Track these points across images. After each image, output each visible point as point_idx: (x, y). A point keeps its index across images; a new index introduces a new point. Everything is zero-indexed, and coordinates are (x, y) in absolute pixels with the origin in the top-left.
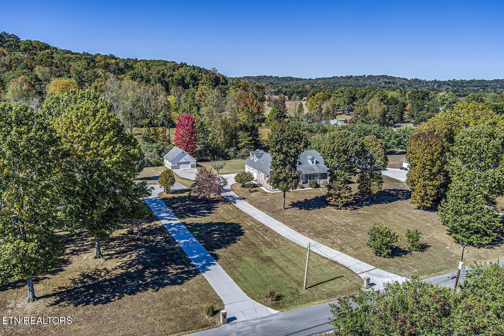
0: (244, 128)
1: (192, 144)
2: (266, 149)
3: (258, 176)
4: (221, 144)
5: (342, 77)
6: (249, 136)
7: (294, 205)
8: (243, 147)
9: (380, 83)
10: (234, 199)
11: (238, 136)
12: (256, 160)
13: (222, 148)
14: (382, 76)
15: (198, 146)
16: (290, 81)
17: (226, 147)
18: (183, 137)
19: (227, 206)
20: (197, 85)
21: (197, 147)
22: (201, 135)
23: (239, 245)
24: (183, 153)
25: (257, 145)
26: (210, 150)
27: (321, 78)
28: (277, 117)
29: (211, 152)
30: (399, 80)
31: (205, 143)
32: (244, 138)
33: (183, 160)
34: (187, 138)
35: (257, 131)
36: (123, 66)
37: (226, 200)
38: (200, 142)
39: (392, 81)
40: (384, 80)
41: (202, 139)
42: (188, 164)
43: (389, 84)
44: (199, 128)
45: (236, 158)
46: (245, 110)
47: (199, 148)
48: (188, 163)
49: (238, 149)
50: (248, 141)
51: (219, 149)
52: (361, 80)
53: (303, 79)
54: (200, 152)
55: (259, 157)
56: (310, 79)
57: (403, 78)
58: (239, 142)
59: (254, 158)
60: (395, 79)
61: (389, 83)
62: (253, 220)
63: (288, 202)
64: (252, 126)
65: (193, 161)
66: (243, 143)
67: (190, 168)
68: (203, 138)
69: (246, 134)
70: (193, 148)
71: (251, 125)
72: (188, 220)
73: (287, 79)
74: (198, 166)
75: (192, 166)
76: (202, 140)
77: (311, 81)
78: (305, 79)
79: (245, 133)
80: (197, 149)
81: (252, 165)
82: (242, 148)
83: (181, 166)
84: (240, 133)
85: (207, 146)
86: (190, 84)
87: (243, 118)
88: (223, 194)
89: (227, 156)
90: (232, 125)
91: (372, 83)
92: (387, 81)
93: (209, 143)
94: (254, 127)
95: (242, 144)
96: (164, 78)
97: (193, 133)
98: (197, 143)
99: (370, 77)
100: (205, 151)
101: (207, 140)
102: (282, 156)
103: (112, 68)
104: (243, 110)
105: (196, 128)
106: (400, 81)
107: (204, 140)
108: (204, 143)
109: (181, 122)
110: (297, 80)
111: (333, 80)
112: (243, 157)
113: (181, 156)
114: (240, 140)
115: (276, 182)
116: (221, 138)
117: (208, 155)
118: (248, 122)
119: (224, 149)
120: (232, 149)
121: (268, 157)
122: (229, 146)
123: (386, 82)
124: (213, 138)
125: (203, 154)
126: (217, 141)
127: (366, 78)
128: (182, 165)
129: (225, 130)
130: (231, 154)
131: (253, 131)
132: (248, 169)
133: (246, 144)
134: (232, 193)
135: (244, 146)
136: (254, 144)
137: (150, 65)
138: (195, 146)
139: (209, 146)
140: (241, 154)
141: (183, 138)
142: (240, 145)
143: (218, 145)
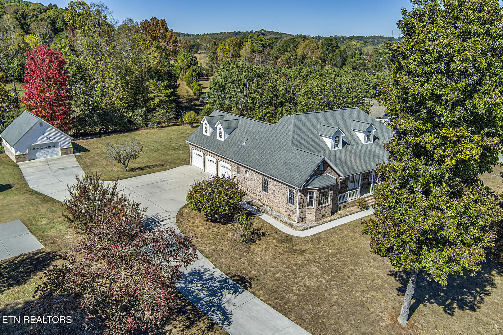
0: (155, 74)
1: (62, 105)
4: (118, 104)
5: (230, 33)
6: (166, 88)
8: (157, 106)
11: (147, 88)
13: (121, 111)
15: (75, 109)
17: (128, 109)
18: (42, 92)
21: (74, 111)
22: (79, 88)
24: (41, 125)
25: (177, 102)
26: (99, 115)
27: (209, 33)
29: (102, 118)
30: (286, 36)
31: (88, 103)
32: (158, 92)
33: (41, 141)
34: (50, 94)
38: (79, 102)
40: (271, 35)
41: (82, 96)
42: (54, 149)
44: (75, 75)
45: (147, 126)
47: (77, 112)
48: (54, 145)
49: (150, 111)
50: (165, 96)
51: (115, 112)
53: (191, 35)
54: (81, 120)
56: (198, 35)
57: (289, 34)
58: (150, 99)
60: (282, 34)
64: (168, 71)
65: (66, 141)
66: (157, 101)
67: (60, 155)
68: (84, 93)
69: (161, 85)
70: (65, 113)
71: (167, 69)
74: (77, 149)
75: (65, 152)
76: (83, 98)
77: (199, 37)
78: (192, 35)
79: (159, 82)
80: (74, 115)
82: (154, 109)
83: (40, 153)
84: (151, 84)
85: (93, 108)
89: (131, 123)
92: (275, 36)
93: (96, 102)
94: (171, 73)
95: (155, 102)
97: (63, 83)
98: (73, 102)
100: (90, 117)
101: (92, 97)
104: (151, 44)
105: (70, 75)
107: (86, 97)
108: (86, 103)
109: (34, 61)
111: (221, 35)
112: (159, 125)
113: (38, 131)
114: (152, 95)
116: (118, 93)
117: (96, 125)
118: (161, 66)
119: (124, 112)
120: (140, 111)
122: (134, 106)
124: (103, 94)
125: (86, 121)
126: (111, 99)
128: (41, 151)
129: (123, 79)
130: (139, 120)
131: (170, 80)
132: (199, 158)
133: (161, 101)
135: (159, 106)
136: (174, 101)
138: (70, 109)
139: (97, 107)
140: (155, 119)
141: (42, 95)
142: (151, 103)
143: (112, 104)
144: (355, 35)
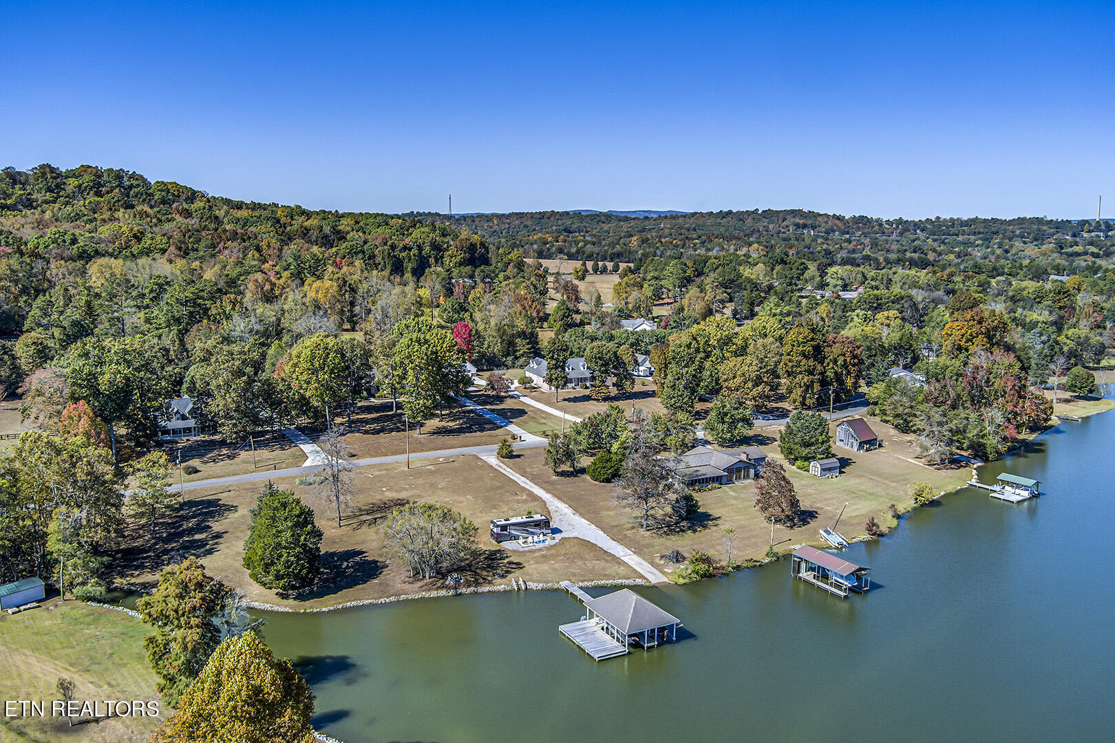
0: (523, 335)
2: (543, 357)
3: (538, 380)
4: (497, 353)
6: (528, 344)
7: (565, 400)
9: (787, 226)
10: (519, 397)
11: (516, 343)
12: (536, 367)
13: (499, 357)
14: (793, 212)
15: (473, 355)
16: (604, 222)
17: (503, 356)
19: (513, 400)
20: (442, 257)
23: (525, 417)
25: (536, 353)
26: (486, 359)
28: (564, 316)
29: (487, 361)
30: (826, 219)
31: (481, 352)
32: (522, 346)
35: (537, 338)
36: (328, 232)
37: (512, 397)
39: (809, 222)
40: (794, 219)
43: (803, 228)
45: (515, 366)
46: (523, 315)
47: (474, 357)
49: (517, 358)
50: (527, 349)
51: (496, 358)
52: (749, 221)
54: (476, 361)
55: (538, 364)
58: (517, 351)
59: (533, 365)
60: (819, 218)
61: (805, 226)
62: (533, 407)
63: (560, 398)
64: (531, 332)
66: (521, 352)
68: (479, 346)
69: (524, 342)
72: (487, 407)
73: (598, 218)
76: (478, 349)
79: (523, 340)
81: (532, 371)
82: (520, 357)
84: (518, 340)
85: (483, 355)
86: (430, 257)
87: (521, 324)
88: (510, 393)
89: (504, 365)
90: (509, 332)
91: (771, 226)
92: (801, 222)
93: (485, 352)
94: (533, 334)
96: (393, 251)
97: (470, 341)
99: (768, 214)
101: (483, 348)
102: (554, 362)
103: (314, 234)
104: (520, 314)
106: (826, 222)
107: (480, 349)
108: (479, 352)
110: (620, 220)
111: (692, 220)
112: (522, 367)
114: (518, 348)
115: (550, 381)
116: (498, 346)
118: (527, 329)
119: (501, 358)
120: (510, 358)
121: (545, 363)
122: (508, 355)
123: (798, 226)
124: (489, 347)
125: (478, 363)
126: (493, 350)
127: (760, 215)
129: (501, 338)
130: (509, 363)
131: (532, 338)
132: (528, 374)
133: (524, 352)
134: (516, 393)
135: (522, 355)
136: (533, 352)
137: (361, 224)
139: (486, 355)
140: (519, 363)
142: (518, 353)
143: (494, 354)
144: (979, 217)
